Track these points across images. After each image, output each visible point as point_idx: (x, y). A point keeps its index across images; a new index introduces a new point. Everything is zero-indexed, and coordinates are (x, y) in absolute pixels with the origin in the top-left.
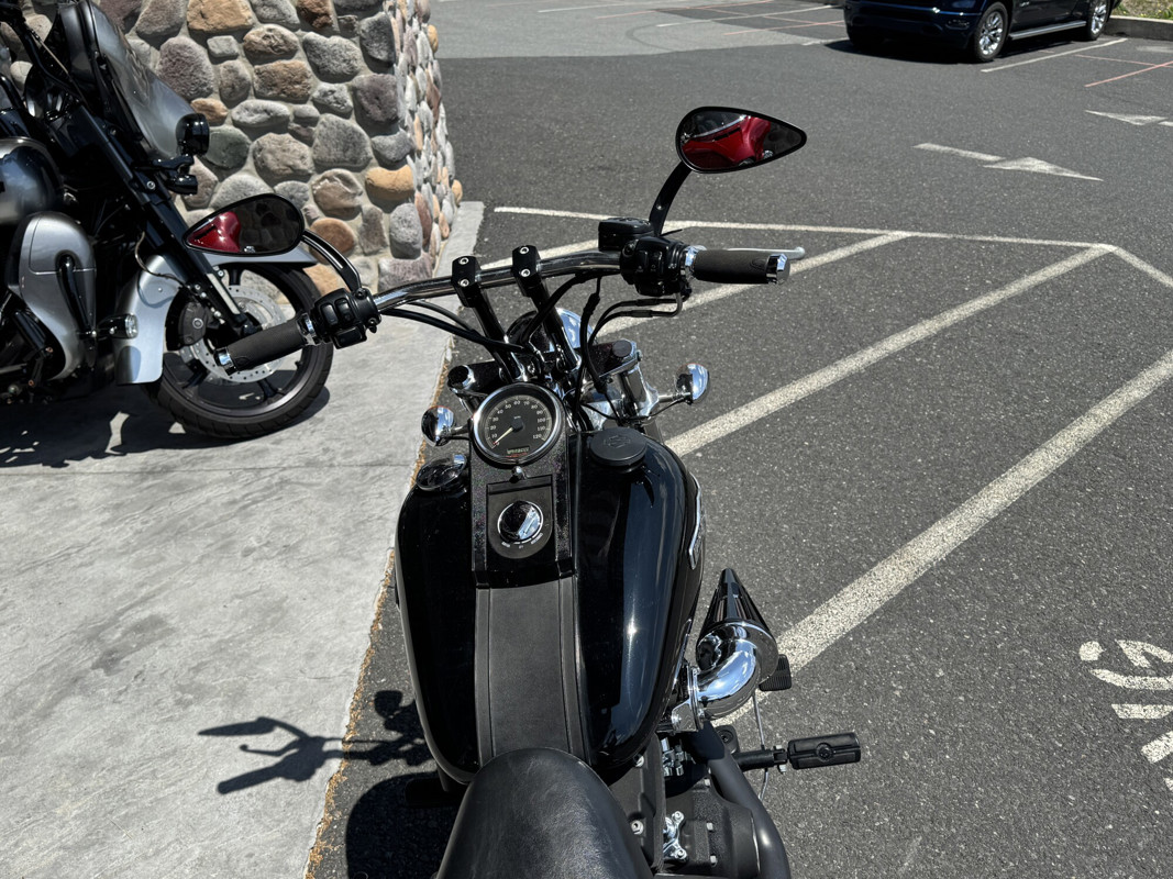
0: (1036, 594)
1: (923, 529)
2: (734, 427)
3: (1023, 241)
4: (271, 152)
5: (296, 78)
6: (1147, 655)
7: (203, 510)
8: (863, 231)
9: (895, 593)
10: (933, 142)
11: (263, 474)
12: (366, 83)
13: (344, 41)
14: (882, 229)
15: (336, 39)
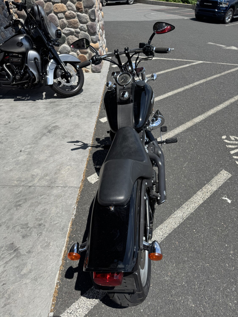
0: (216, 128)
1: (197, 117)
2: (162, 98)
3: (227, 64)
4: (70, 40)
5: (75, 23)
6: (234, 138)
7: (62, 109)
8: (193, 61)
9: (189, 127)
10: (212, 42)
11: (72, 103)
12: (90, 24)
13: (86, 15)
14: (197, 61)
15: (84, 14)
